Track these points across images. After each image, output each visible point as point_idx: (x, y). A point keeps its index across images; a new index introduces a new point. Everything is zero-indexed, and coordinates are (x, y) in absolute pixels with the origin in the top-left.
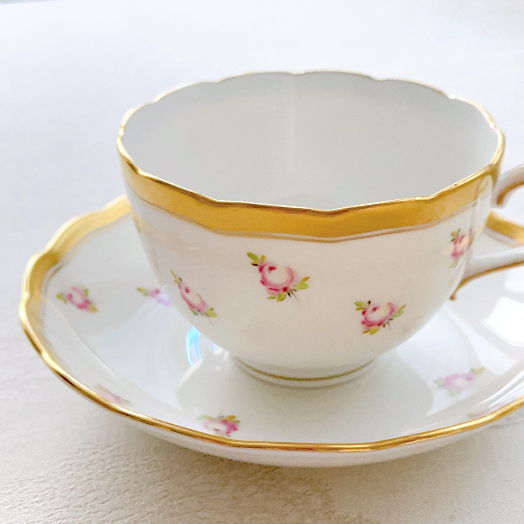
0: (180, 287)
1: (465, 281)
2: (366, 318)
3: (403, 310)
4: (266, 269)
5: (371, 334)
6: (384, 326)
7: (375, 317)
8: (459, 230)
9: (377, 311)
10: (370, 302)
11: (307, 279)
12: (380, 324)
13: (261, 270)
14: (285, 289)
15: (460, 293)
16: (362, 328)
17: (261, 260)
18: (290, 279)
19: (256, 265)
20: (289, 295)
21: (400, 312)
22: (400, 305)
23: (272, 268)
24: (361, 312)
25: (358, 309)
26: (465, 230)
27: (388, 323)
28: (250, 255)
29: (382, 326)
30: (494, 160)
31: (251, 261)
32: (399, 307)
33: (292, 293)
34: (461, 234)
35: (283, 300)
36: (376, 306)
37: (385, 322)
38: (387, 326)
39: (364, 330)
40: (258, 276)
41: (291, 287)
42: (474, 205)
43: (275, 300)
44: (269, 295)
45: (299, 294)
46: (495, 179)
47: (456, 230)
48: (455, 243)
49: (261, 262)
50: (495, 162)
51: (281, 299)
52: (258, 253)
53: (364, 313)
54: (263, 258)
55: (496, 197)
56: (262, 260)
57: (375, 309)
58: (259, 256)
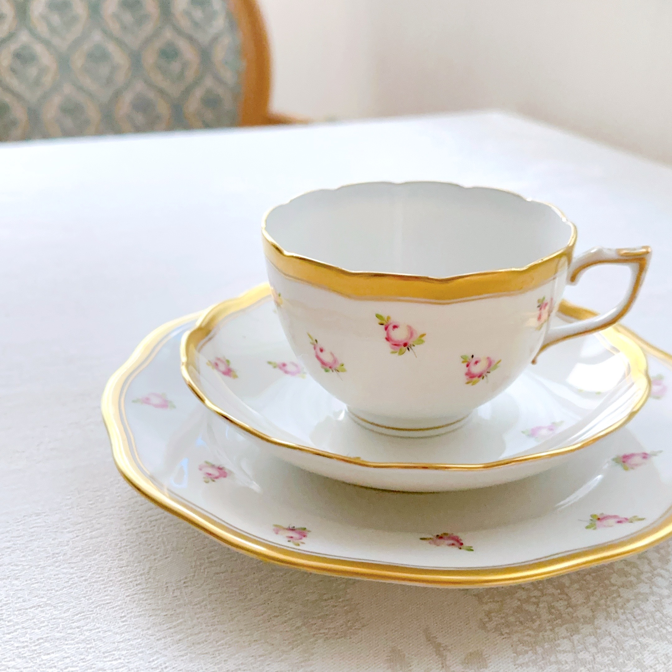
0: (315, 348)
1: (544, 347)
2: (469, 370)
3: (498, 365)
4: (390, 327)
5: (472, 385)
6: (483, 378)
7: (476, 369)
8: (544, 298)
9: (478, 364)
10: (473, 356)
11: (423, 335)
12: (480, 376)
13: (386, 329)
14: (405, 345)
15: (540, 359)
16: (465, 379)
17: (386, 320)
18: (409, 336)
19: (382, 324)
20: (408, 349)
21: (496, 367)
22: (496, 360)
23: (395, 327)
24: (465, 364)
25: (463, 362)
26: (547, 300)
27: (486, 376)
28: (378, 316)
29: (481, 378)
30: (570, 242)
31: (379, 321)
32: (496, 362)
33: (411, 348)
34: (545, 302)
35: (403, 353)
36: (477, 360)
37: (484, 375)
38: (485, 378)
39: (467, 381)
40: (384, 334)
41: (410, 342)
42: (554, 279)
43: (397, 354)
44: (392, 350)
45: (417, 348)
46: (569, 260)
47: (541, 298)
48: (541, 309)
49: (387, 321)
50: (571, 245)
51: (401, 353)
52: (385, 315)
53: (468, 366)
54: (389, 318)
55: (570, 276)
56: (388, 320)
57: (476, 363)
58: (385, 316)
